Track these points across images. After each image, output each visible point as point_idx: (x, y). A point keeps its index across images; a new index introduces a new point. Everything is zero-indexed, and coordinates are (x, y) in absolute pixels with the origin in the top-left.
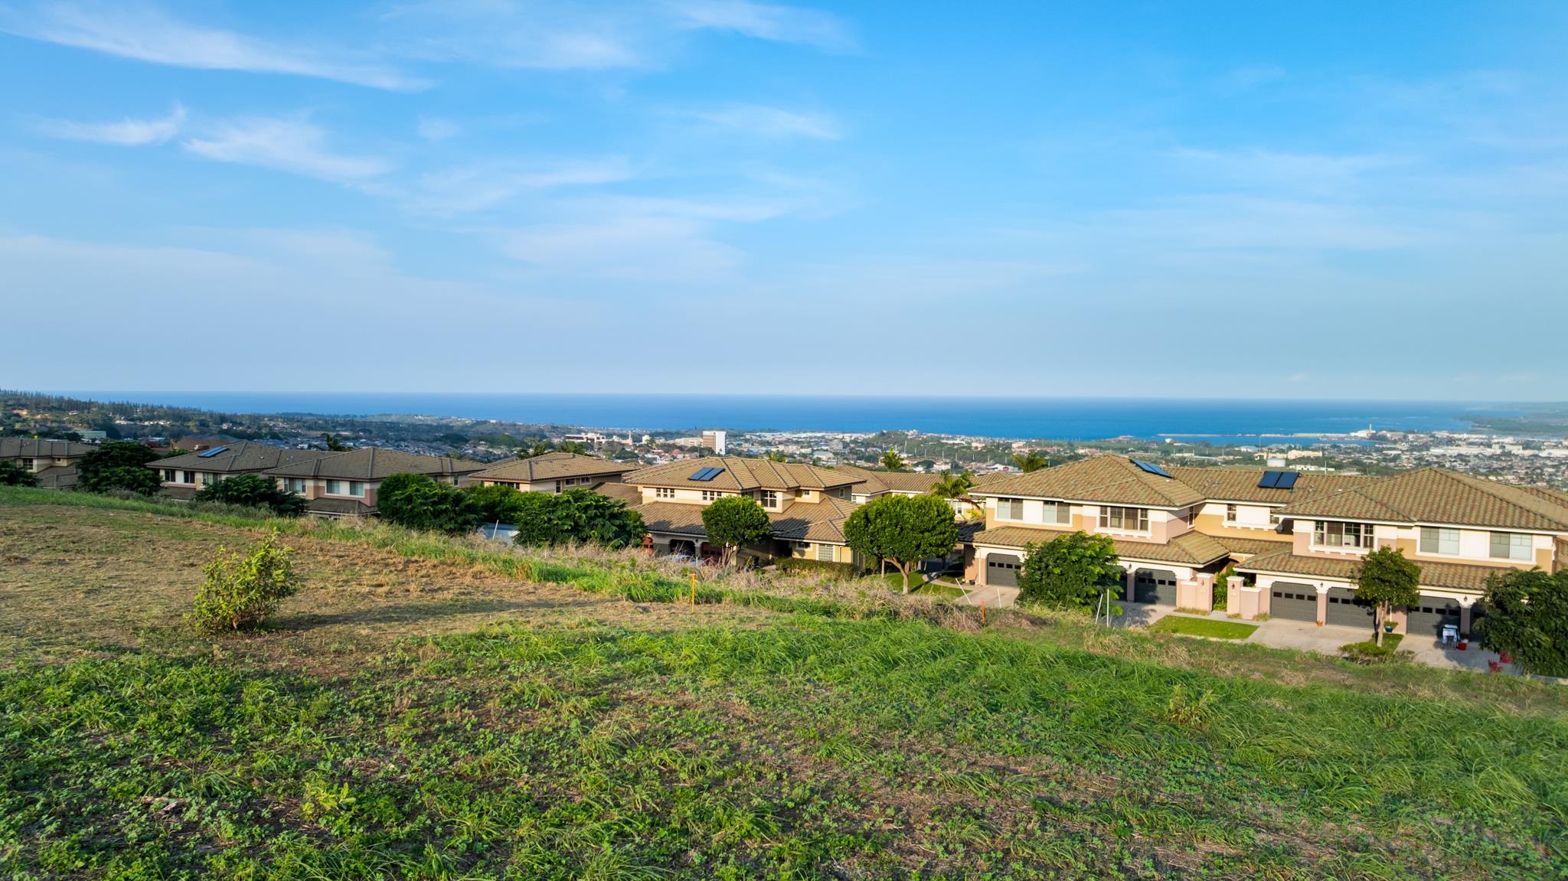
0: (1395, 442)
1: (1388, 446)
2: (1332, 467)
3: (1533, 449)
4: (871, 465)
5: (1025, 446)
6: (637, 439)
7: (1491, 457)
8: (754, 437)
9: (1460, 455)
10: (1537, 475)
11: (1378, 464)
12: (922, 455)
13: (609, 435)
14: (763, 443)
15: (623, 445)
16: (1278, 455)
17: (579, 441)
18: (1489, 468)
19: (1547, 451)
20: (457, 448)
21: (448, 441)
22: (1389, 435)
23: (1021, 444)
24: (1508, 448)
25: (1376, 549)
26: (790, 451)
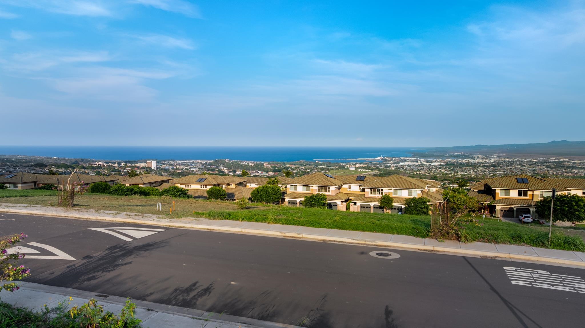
0: (389, 161)
1: (387, 162)
2: (370, 170)
3: (429, 162)
4: (213, 172)
5: (268, 164)
6: (119, 164)
7: (417, 166)
8: (166, 163)
9: (408, 165)
10: (431, 171)
11: (384, 169)
12: (231, 168)
13: (108, 163)
14: (170, 165)
15: (114, 166)
16: (353, 166)
17: (95, 165)
18: (417, 169)
19: (433, 163)
20: (42, 169)
21: (38, 166)
22: (387, 159)
23: (267, 163)
24: (423, 162)
25: (384, 195)
26: (181, 168)
